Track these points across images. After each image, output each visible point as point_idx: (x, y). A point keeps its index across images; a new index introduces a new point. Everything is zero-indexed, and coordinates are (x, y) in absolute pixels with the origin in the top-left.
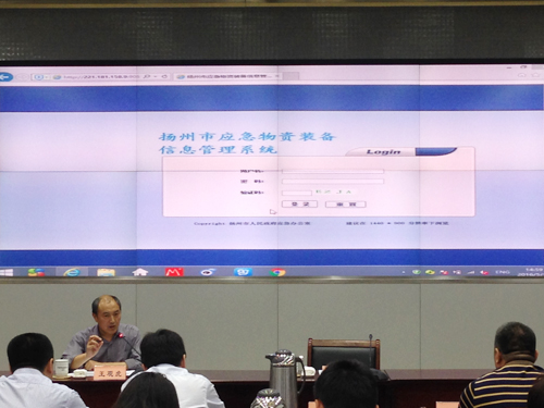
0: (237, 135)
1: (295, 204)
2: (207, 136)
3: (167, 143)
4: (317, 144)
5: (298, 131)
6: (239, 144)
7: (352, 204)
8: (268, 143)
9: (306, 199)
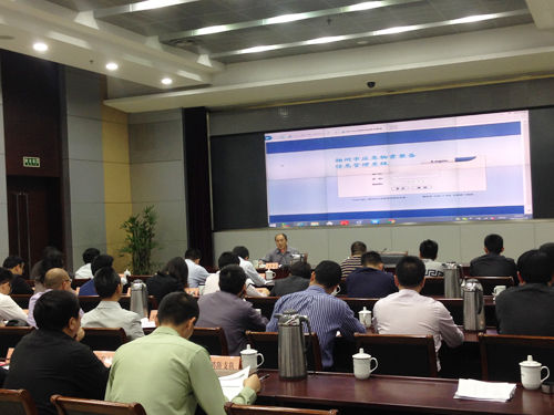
0: (370, 157)
1: (398, 189)
2: (356, 159)
3: (339, 163)
4: (407, 160)
5: (397, 153)
6: (371, 162)
7: (425, 187)
8: (384, 160)
9: (403, 186)
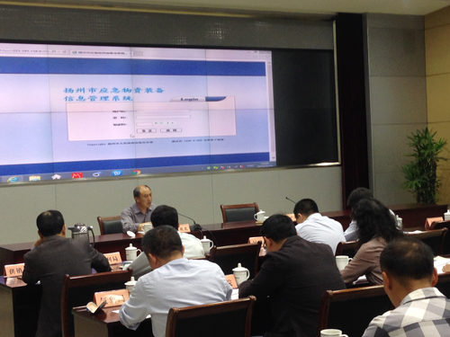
0: (110, 90)
1: (144, 131)
2: (92, 90)
3: (69, 94)
4: (154, 95)
5: (144, 86)
6: (111, 95)
7: (175, 130)
8: (127, 94)
9: (150, 128)
